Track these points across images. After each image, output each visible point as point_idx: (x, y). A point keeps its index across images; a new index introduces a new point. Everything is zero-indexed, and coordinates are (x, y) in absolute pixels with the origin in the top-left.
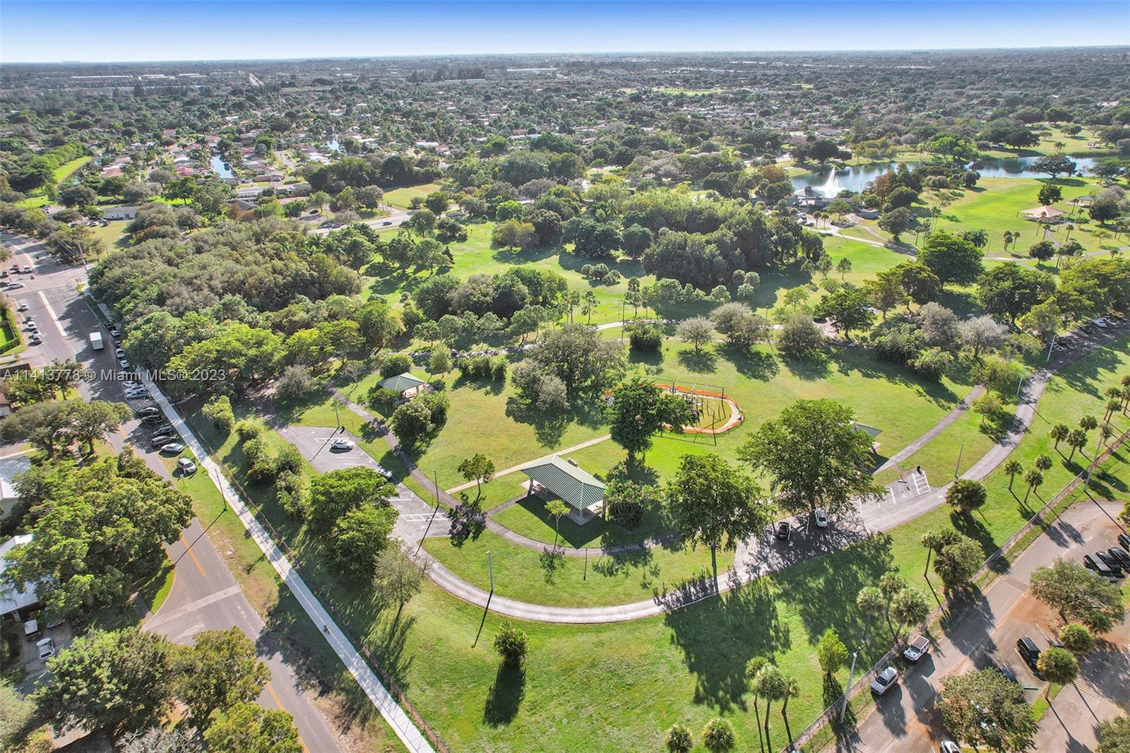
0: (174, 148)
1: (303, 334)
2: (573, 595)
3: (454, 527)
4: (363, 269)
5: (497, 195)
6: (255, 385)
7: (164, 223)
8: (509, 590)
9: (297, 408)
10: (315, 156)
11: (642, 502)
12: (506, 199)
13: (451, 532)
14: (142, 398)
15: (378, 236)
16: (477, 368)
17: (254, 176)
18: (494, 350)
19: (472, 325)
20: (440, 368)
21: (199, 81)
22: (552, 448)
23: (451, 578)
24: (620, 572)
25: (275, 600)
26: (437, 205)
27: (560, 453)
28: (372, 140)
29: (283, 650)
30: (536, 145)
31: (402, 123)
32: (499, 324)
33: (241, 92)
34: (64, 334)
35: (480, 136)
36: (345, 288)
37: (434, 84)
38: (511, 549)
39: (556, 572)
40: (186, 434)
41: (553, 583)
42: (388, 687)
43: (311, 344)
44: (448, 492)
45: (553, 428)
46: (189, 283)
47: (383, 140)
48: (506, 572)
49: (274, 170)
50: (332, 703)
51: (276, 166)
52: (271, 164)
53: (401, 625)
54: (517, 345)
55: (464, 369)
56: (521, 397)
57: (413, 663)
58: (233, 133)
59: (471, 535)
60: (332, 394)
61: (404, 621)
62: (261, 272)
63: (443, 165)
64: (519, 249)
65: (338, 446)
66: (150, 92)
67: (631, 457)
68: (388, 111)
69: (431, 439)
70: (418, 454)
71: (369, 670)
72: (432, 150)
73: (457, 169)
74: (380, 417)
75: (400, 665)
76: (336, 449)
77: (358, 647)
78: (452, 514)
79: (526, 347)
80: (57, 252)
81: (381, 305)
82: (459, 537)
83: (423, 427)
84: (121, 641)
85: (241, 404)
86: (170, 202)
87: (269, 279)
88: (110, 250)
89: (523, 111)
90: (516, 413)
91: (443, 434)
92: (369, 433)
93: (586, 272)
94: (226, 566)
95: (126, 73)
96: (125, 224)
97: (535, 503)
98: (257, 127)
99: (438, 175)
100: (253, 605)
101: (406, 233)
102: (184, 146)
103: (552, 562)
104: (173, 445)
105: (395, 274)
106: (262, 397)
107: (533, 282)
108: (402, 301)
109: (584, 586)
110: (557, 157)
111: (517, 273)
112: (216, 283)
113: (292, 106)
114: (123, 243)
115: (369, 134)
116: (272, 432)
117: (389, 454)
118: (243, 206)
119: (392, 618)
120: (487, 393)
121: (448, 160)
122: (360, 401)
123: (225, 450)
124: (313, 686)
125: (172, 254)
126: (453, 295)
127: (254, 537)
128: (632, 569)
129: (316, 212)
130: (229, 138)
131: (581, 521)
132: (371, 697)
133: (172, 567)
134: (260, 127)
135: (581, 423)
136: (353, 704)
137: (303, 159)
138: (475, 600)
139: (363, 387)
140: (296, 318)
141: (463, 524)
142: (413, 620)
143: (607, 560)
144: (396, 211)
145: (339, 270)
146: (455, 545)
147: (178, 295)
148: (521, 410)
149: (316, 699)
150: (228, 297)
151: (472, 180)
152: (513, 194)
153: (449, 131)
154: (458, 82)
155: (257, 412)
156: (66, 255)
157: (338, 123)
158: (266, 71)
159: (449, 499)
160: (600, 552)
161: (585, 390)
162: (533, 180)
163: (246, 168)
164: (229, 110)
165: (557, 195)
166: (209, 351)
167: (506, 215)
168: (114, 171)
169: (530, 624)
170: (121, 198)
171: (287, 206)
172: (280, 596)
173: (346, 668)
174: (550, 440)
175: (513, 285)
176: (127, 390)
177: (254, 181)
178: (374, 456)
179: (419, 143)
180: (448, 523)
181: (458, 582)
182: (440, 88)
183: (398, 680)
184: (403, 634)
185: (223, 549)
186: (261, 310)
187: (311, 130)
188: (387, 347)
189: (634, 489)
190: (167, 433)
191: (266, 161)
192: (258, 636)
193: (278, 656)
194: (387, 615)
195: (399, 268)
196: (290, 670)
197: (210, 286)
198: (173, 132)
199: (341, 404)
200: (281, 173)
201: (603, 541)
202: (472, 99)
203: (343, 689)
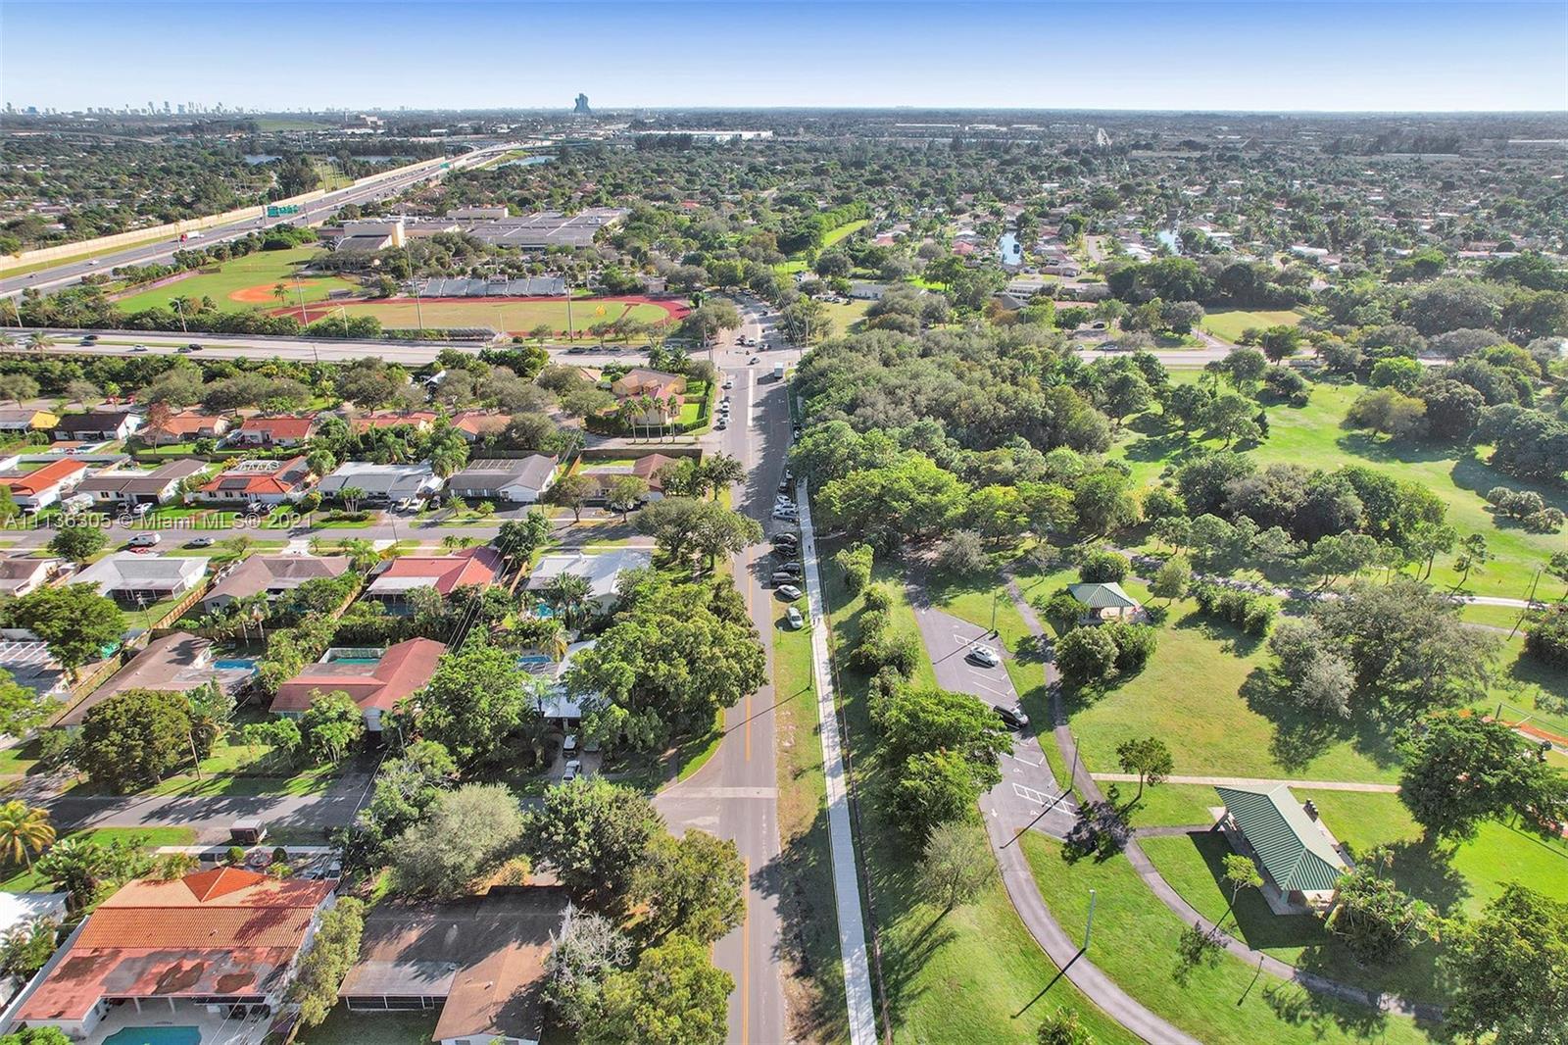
0: (965, 218)
1: (996, 491)
2: (1206, 1019)
3: (1077, 830)
4: (1127, 420)
5: (1384, 344)
6: (918, 542)
7: (906, 311)
8: (1110, 960)
9: (952, 588)
10: (1134, 248)
11: (1401, 926)
12: (1399, 353)
13: (1069, 836)
14: (787, 520)
15: (1166, 376)
16: (1226, 607)
17: (1043, 266)
18: (1269, 585)
19: (1245, 539)
20: (1168, 589)
21: (1032, 135)
22: (1289, 771)
23: (1034, 902)
24: (1308, 1023)
25: (805, 828)
26: (1278, 345)
27: (1297, 784)
28: (1227, 234)
29: (784, 894)
30: (1496, 272)
31: (1284, 214)
32: (1294, 549)
33: (1077, 153)
34: (750, 423)
35: (1405, 246)
36: (1084, 442)
37: (1365, 159)
38: (1143, 901)
39: (1197, 970)
40: (813, 580)
41: (1183, 984)
42: (878, 1010)
43: (1001, 508)
44: (1094, 776)
45: (1306, 740)
46: (890, 392)
47: (1245, 237)
48: (1119, 932)
49: (1071, 262)
50: (803, 993)
51: (1077, 256)
52: (1072, 252)
53: (934, 935)
54: (1310, 589)
55: (1205, 603)
56: (1278, 672)
57: (924, 996)
58: (1042, 205)
59: (1096, 853)
60: (1005, 581)
61: (941, 931)
62: (980, 397)
63: (1319, 283)
64: (1389, 437)
65: (979, 656)
66: (969, 146)
67: (1429, 842)
68: (1269, 196)
69: (1107, 689)
70: (1081, 704)
71: (866, 975)
72: (1313, 261)
73: (1337, 294)
74: (1052, 634)
75: (906, 989)
76: (974, 660)
77: (869, 938)
78: (1084, 812)
79: (1323, 596)
80: (785, 327)
81: (1119, 476)
82: (1078, 847)
83: (1099, 669)
84: (617, 800)
85: (887, 560)
86: (929, 285)
87: (986, 409)
88: (839, 334)
89: (1503, 211)
90: (1256, 695)
91: (1129, 689)
92: (1027, 652)
93: (1495, 499)
94: (775, 758)
95: (954, 122)
96: (865, 305)
97: (1215, 845)
98: (1076, 200)
99: (1305, 300)
100: (780, 821)
101: (1212, 379)
102: (977, 217)
103: (1198, 950)
104: (791, 588)
105: (1171, 436)
106: (918, 560)
107: (1377, 496)
108: (1162, 477)
109: (1232, 1014)
110: (1528, 295)
111: (1354, 477)
112: (922, 400)
113: (1135, 175)
114: (855, 328)
115: (1226, 226)
116: (908, 609)
117: (1040, 690)
118: (1008, 303)
119: (929, 919)
120: (1225, 650)
121: (1332, 277)
122: (1036, 603)
123: (843, 614)
124: (793, 959)
125: (893, 352)
126: (1234, 486)
127: (823, 736)
128: (1333, 1029)
129: (1102, 326)
130: (1034, 211)
131: (1281, 907)
132: (851, 1012)
133: (722, 735)
134: (1080, 201)
135: (1362, 748)
136: (826, 1008)
137: (1116, 251)
138: (1052, 950)
139: (1047, 587)
140: (998, 468)
141: (1092, 832)
142: (953, 936)
143: (1294, 991)
144: (1217, 344)
145: (1087, 413)
146: (1065, 858)
147: (873, 405)
148: (1267, 693)
149: (788, 977)
150: (929, 420)
151: (1356, 314)
152: (1415, 347)
153: (1353, 234)
154: (1406, 157)
155: (904, 576)
156: (792, 332)
157: (1188, 206)
158: (1123, 127)
159: (1091, 787)
160: (1289, 972)
161: (1395, 697)
162: (1464, 330)
163: (1039, 253)
164: (1050, 175)
165: (1495, 361)
166: (873, 485)
167: (1386, 378)
168: (884, 241)
169: (1116, 1028)
170: (878, 272)
171: (1063, 313)
172: (814, 825)
173: (839, 957)
174: (1291, 757)
175: (1337, 494)
176: (777, 507)
177: (1041, 272)
178: (1017, 684)
179: (1295, 248)
180: (1072, 822)
181: (1041, 913)
182: (1371, 166)
183: (895, 1008)
184: (930, 949)
185: (782, 735)
186: (964, 445)
187: (1144, 212)
188: (1109, 537)
189: (1395, 898)
190: (792, 572)
191: (1067, 248)
192: (766, 863)
193: (774, 900)
194: (925, 913)
195: (1181, 428)
196: (778, 923)
197: (913, 401)
198: (969, 198)
199: (1010, 599)
200: (1079, 267)
201: (1304, 957)
202: (1420, 186)
203: (824, 983)
